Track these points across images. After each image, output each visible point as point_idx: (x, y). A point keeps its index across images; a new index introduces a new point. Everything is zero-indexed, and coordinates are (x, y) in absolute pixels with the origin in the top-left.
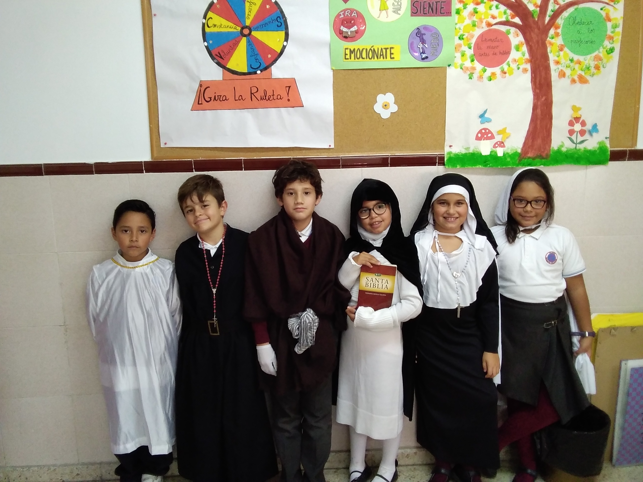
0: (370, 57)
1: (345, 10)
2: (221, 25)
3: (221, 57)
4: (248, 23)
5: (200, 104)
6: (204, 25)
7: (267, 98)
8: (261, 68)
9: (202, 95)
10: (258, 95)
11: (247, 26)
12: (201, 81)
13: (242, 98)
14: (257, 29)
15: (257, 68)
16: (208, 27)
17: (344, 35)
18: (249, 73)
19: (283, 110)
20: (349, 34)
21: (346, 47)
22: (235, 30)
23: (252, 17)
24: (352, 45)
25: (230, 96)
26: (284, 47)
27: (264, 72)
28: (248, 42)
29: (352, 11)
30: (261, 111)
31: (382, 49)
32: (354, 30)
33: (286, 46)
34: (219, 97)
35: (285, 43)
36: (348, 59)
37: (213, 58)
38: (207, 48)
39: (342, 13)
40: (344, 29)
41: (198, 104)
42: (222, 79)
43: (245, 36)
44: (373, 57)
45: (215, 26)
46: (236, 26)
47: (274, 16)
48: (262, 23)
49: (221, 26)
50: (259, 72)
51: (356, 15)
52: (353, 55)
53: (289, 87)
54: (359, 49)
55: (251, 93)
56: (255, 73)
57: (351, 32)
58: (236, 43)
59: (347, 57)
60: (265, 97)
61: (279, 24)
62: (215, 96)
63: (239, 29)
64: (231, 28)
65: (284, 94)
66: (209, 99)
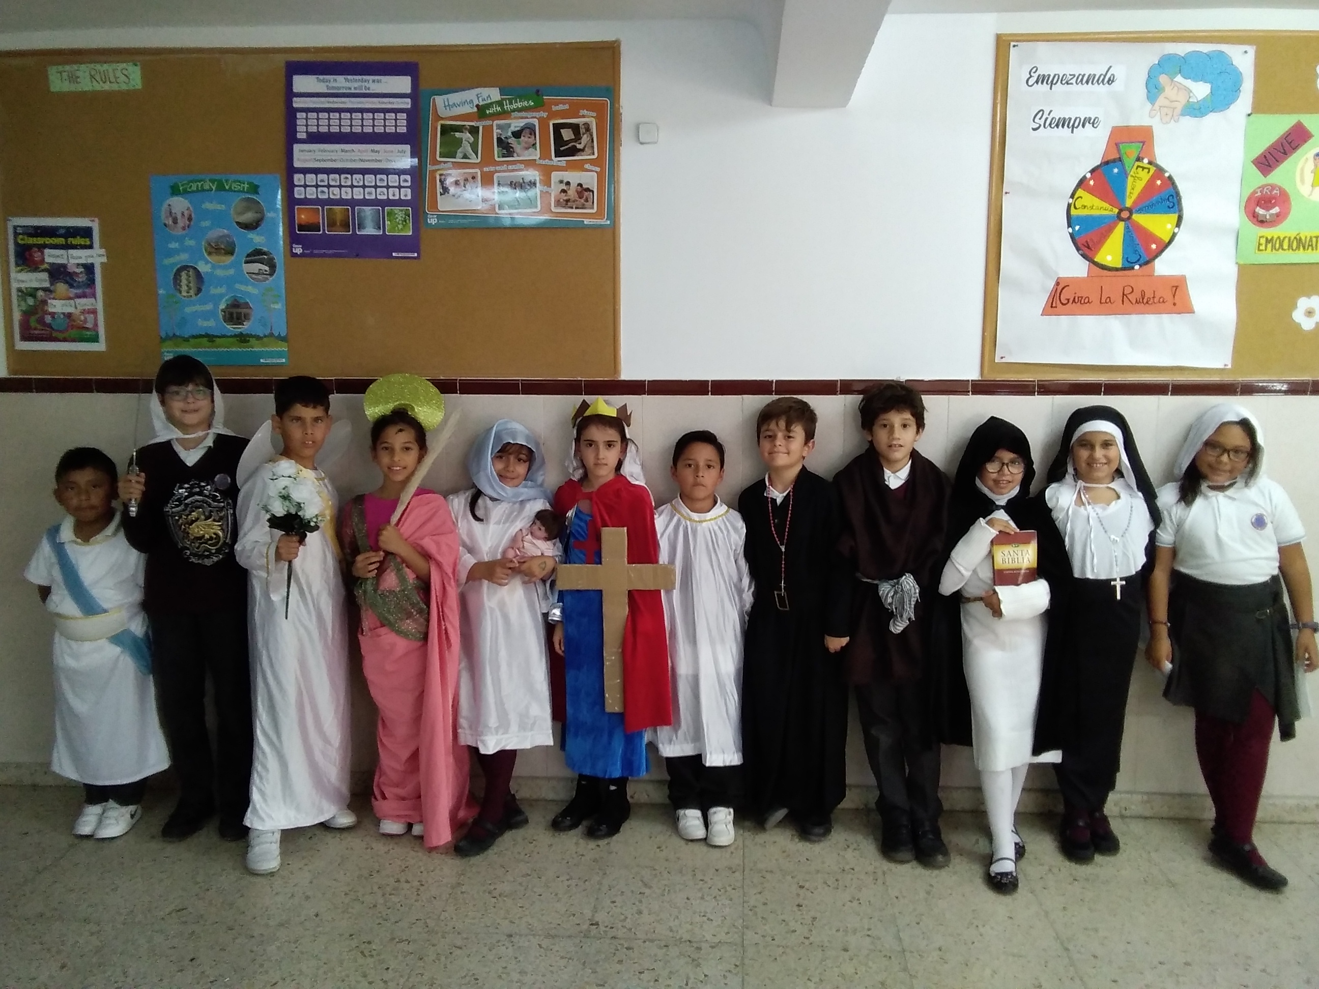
0: (1294, 248)
1: (1263, 187)
2: (1093, 206)
3: (1089, 247)
4: (1129, 203)
5: (1055, 307)
6: (1069, 206)
7: (1145, 301)
8: (1142, 261)
9: (1058, 298)
10: (1132, 297)
11: (1127, 208)
12: (1058, 278)
13: (1110, 300)
14: (1140, 211)
15: (1135, 263)
16: (1075, 208)
17: (1260, 219)
18: (1123, 269)
19: (1165, 317)
20: (1268, 217)
21: (1261, 235)
22: (1111, 213)
23: (1134, 196)
24: (1269, 232)
25: (1095, 298)
26: (1174, 235)
27: (1145, 267)
28: (1127, 228)
29: (1273, 187)
30: (1134, 318)
31: (1311, 238)
32: (1274, 212)
33: (1177, 233)
34: (1080, 299)
35: (1176, 230)
36: (1262, 250)
37: (1078, 249)
38: (1072, 236)
39: (1259, 190)
40: (1260, 211)
41: (1052, 307)
42: (1086, 276)
43: (1123, 220)
44: (1298, 248)
45: (1085, 207)
46: (1111, 207)
47: (1165, 194)
48: (1147, 203)
49: (1092, 208)
50: (1137, 267)
51: (1278, 192)
52: (1269, 246)
53: (1177, 287)
54: (1279, 238)
55: (1123, 294)
56: (1133, 268)
57: (1270, 216)
58: (1109, 230)
59: (1261, 248)
60: (1143, 299)
61: (1171, 204)
62: (1074, 298)
63: (1117, 211)
64: (1105, 210)
65: (1168, 295)
66: (1066, 302)
